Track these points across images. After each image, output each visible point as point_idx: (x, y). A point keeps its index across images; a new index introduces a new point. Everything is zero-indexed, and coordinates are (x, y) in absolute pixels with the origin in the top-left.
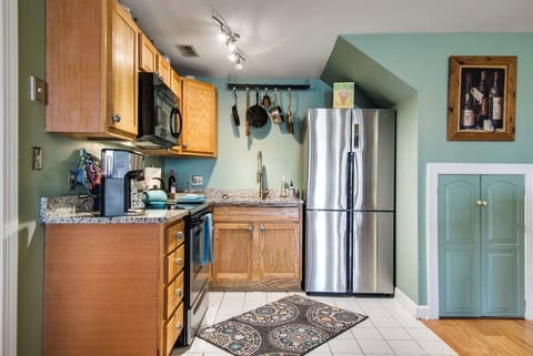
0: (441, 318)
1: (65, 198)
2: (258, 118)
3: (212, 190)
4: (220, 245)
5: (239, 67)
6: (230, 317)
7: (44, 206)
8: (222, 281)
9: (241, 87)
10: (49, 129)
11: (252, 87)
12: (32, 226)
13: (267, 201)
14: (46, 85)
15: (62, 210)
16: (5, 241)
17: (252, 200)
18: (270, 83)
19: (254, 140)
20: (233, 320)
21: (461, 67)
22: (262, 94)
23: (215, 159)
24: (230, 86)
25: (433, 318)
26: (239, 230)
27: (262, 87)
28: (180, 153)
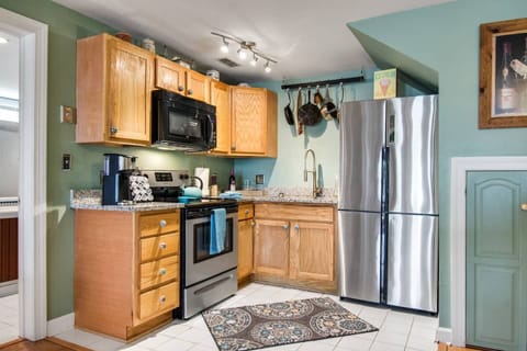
0: (468, 346)
1: (92, 191)
2: (311, 117)
3: (271, 189)
4: (260, 240)
5: (268, 70)
6: (242, 305)
7: (72, 196)
8: (266, 274)
9: (293, 87)
10: (78, 141)
11: (304, 86)
12: (62, 210)
13: (318, 200)
14: (75, 111)
15: (89, 199)
16: (35, 218)
17: (305, 199)
18: (313, 81)
19: (310, 139)
20: (244, 308)
21: (495, 35)
22: (313, 91)
23: (276, 158)
24: (284, 87)
25: (459, 345)
26: (276, 227)
27: (313, 85)
28: (230, 154)
